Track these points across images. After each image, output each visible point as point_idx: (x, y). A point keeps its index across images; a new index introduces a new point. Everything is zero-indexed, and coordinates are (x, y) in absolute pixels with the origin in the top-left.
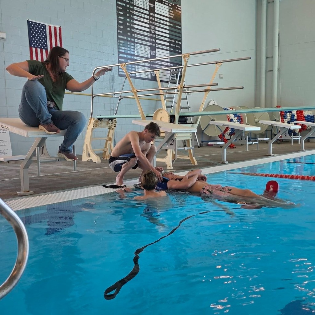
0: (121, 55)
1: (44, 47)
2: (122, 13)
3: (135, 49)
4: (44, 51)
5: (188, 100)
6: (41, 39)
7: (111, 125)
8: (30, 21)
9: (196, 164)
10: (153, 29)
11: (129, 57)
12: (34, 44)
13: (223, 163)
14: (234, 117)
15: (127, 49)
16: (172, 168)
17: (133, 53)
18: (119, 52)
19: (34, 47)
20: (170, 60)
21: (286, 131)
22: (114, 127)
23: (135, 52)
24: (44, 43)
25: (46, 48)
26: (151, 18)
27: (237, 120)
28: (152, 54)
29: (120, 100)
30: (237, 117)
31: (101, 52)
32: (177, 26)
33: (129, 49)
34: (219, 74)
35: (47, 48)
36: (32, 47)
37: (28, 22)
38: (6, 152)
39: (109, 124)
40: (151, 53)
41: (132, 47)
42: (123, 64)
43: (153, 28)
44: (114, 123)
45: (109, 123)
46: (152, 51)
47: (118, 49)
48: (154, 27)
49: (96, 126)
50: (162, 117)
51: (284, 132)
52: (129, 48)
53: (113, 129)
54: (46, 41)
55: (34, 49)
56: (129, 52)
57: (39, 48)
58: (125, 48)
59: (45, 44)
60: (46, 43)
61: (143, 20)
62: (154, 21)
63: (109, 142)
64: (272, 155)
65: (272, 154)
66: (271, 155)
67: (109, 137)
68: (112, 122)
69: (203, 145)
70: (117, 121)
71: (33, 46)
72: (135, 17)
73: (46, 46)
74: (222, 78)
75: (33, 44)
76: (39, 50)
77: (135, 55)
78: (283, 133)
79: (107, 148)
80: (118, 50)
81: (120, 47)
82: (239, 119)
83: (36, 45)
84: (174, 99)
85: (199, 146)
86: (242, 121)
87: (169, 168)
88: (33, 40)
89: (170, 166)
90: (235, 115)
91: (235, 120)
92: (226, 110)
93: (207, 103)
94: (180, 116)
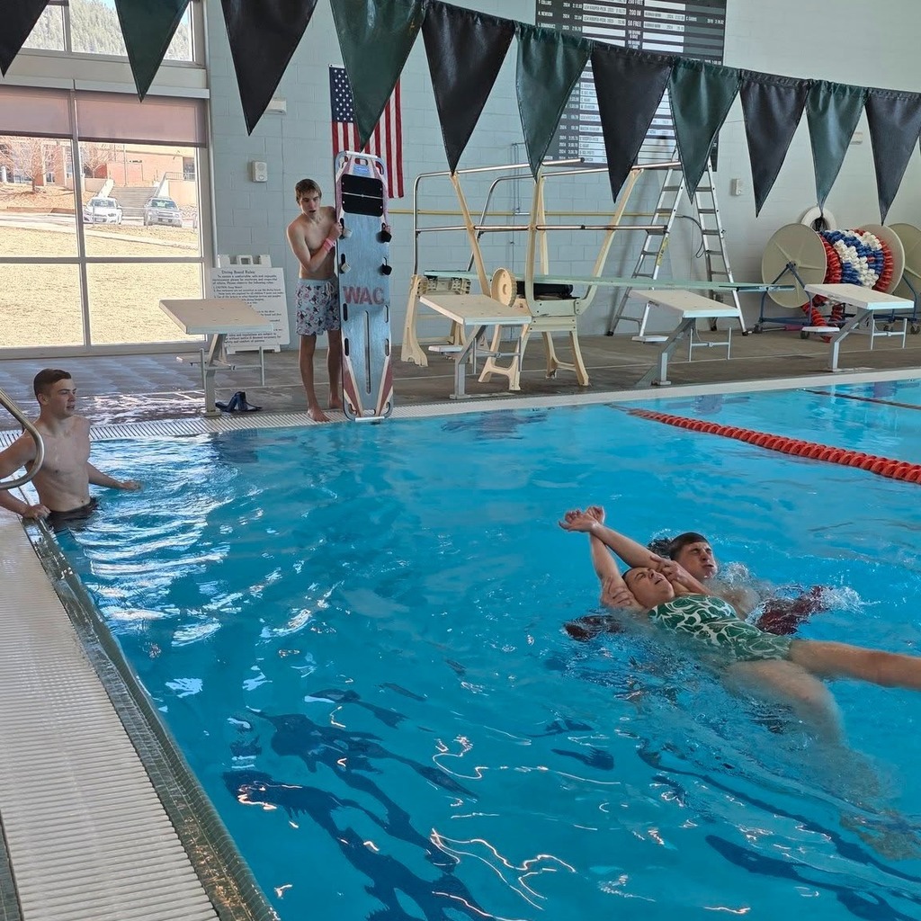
2: (551, 14)
3: (579, 96)
7: (459, 289)
8: (335, 69)
9: (586, 383)
10: (635, 40)
12: (341, 114)
13: (657, 385)
14: (859, 257)
16: (518, 388)
17: (574, 106)
19: (340, 121)
22: (466, 292)
23: (579, 103)
26: (633, 12)
30: (868, 256)
32: (710, 21)
36: (337, 121)
37: (332, 69)
38: (278, 333)
39: (453, 287)
43: (636, 37)
44: (466, 285)
45: (454, 284)
48: (639, 33)
49: (424, 292)
50: (505, 285)
55: (340, 125)
57: (352, 122)
61: (607, 20)
62: (642, 19)
64: (837, 370)
68: (459, 284)
69: (762, 328)
70: (471, 281)
71: (338, 118)
72: (586, 18)
75: (339, 116)
76: (350, 126)
77: (578, 112)
82: (877, 262)
83: (346, 116)
84: (674, 214)
85: (744, 331)
86: (888, 267)
87: (511, 388)
88: (340, 107)
89: (515, 385)
90: (863, 251)
91: (860, 264)
92: (835, 237)
93: (798, 215)
94: (536, 285)
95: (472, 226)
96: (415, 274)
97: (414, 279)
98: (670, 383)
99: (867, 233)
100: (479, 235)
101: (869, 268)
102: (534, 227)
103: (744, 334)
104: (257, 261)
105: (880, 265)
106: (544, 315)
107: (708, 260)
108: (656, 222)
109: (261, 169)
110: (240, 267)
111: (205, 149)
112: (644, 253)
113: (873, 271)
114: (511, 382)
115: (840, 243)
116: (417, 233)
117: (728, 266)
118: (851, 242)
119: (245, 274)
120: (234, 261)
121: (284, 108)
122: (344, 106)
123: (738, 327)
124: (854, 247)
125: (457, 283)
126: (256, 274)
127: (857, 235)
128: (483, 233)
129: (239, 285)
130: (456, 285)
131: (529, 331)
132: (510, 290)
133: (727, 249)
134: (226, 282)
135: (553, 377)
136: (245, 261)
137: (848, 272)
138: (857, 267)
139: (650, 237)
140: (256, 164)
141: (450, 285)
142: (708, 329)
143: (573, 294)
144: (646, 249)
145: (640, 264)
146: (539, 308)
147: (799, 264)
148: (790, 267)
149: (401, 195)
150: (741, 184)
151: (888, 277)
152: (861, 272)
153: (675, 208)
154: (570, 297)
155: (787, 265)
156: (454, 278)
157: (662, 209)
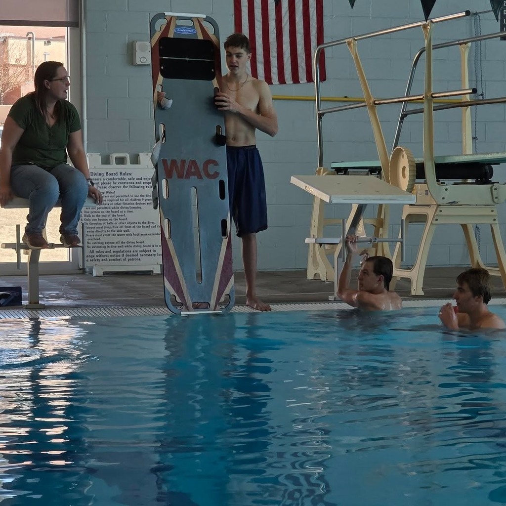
50: (404, 167)
63: (381, 231)
67: (381, 217)
89: (417, 288)
95: (372, 101)
96: (321, 166)
102: (429, 95)
104: (135, 160)
106: (453, 204)
109: (143, 50)
110: (114, 167)
111: (78, 29)
114: (414, 286)
116: (321, 116)
119: (119, 176)
120: (106, 161)
126: (133, 176)
129: (112, 190)
131: (435, 222)
132: (408, 172)
136: (121, 161)
140: (138, 44)
143: (493, 180)
146: (445, 194)
154: (490, 183)
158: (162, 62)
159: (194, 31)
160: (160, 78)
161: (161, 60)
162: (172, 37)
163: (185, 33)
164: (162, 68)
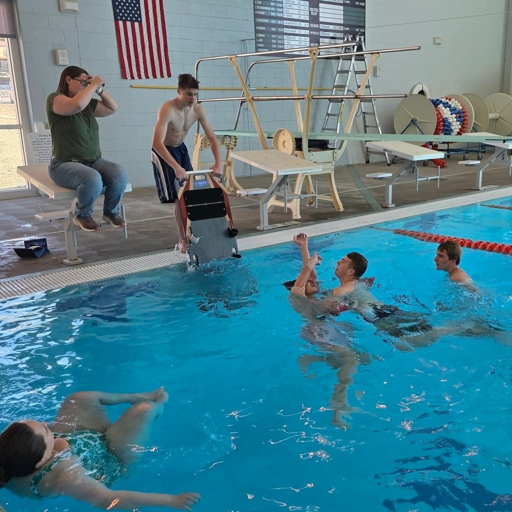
0: (260, 20)
1: (135, 18)
3: (282, 8)
4: (137, 25)
5: (371, 88)
6: (131, 6)
7: (230, 144)
9: (342, 209)
11: (273, 22)
12: (121, 14)
13: (386, 208)
14: (451, 114)
15: (269, 9)
16: (299, 217)
17: (280, 15)
18: (256, 16)
19: (121, 19)
20: (344, 22)
21: (503, 152)
22: (233, 146)
23: (282, 12)
24: (136, 11)
25: (139, 19)
27: (455, 119)
28: (312, 13)
29: (241, 105)
30: (456, 114)
31: (227, 18)
33: (273, 9)
34: (434, 38)
35: (141, 19)
36: (118, 20)
39: (225, 142)
40: (310, 12)
41: (278, 5)
42: (233, 57)
44: (234, 140)
45: (226, 140)
46: (312, 9)
47: (255, 10)
49: (205, 147)
50: (284, 141)
51: (501, 154)
52: (273, 6)
53: (232, 149)
54: (139, 9)
55: (121, 23)
56: (273, 14)
57: (129, 21)
58: (266, 8)
59: (137, 14)
60: (138, 12)
63: (228, 168)
64: (481, 189)
65: (482, 186)
66: (479, 190)
67: (228, 160)
68: (230, 139)
70: (237, 137)
71: (119, 18)
73: (140, 16)
74: (439, 44)
75: (120, 16)
76: (129, 24)
77: (282, 19)
78: (499, 155)
79: (226, 176)
80: (254, 12)
81: (258, 7)
82: (460, 117)
83: (125, 16)
84: (346, 88)
85: (389, 163)
86: (465, 120)
87: (294, 217)
88: (119, 9)
89: (297, 215)
90: (453, 110)
91: (452, 119)
92: (438, 102)
93: (410, 89)
94: (310, 141)
95: (250, 97)
96: (198, 133)
97: (197, 137)
98: (394, 205)
99: (453, 100)
100: (241, 103)
101: (457, 121)
102: (310, 97)
103: (389, 165)
105: (462, 119)
106: (315, 163)
107: (364, 118)
108: (334, 94)
109: (63, 55)
111: (14, 39)
112: (328, 115)
113: (458, 123)
114: (294, 213)
115: (441, 106)
117: (378, 122)
118: (446, 105)
121: (77, 8)
122: (123, 8)
123: (384, 160)
124: (448, 109)
125: (228, 139)
127: (448, 101)
128: (244, 102)
130: (227, 140)
132: (290, 145)
133: (377, 111)
134: (43, 143)
135: (312, 205)
137: (447, 124)
138: (451, 120)
139: (331, 104)
140: (59, 51)
141: (223, 140)
142: (365, 162)
144: (329, 112)
145: (326, 122)
146: (312, 158)
147: (419, 120)
148: (413, 121)
149: (169, 75)
150: (379, 70)
151: (465, 126)
152: (452, 124)
153: (347, 85)
155: (412, 121)
156: (226, 136)
157: (336, 86)
158: (188, 209)
159: (207, 183)
160: (189, 222)
161: (187, 208)
162: (192, 190)
163: (201, 185)
164: (189, 214)
